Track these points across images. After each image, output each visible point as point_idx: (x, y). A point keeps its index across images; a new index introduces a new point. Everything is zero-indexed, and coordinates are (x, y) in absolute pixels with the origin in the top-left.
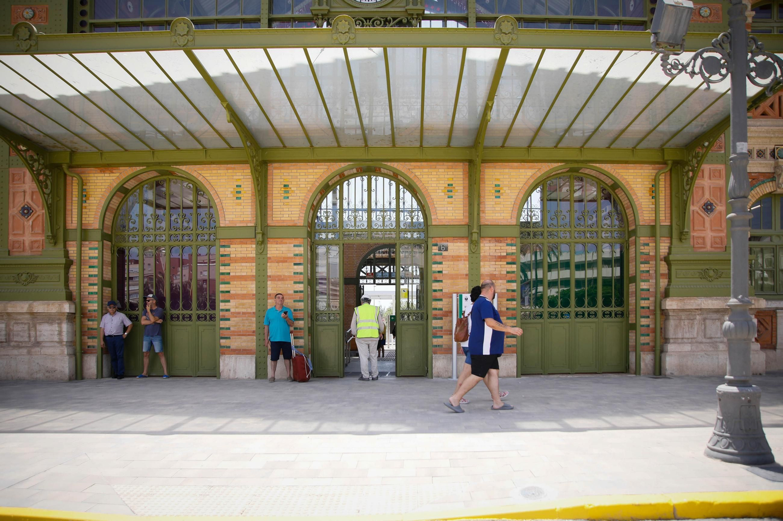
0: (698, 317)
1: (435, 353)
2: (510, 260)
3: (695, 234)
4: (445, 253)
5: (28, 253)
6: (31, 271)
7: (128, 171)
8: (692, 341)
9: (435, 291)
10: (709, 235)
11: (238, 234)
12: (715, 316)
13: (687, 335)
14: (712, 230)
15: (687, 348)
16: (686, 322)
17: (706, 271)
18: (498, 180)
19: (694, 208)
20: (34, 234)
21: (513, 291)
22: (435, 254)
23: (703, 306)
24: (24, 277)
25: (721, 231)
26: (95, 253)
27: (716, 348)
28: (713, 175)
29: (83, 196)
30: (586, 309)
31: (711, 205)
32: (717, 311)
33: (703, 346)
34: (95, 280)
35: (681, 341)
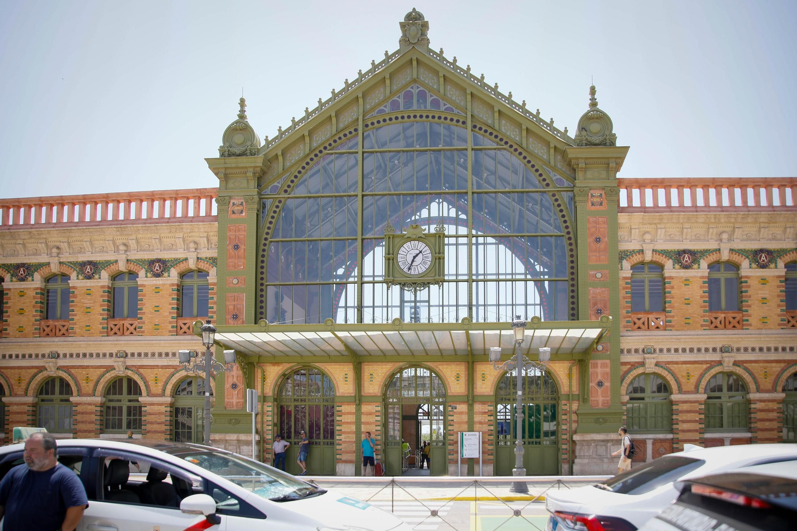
0: (593, 444)
1: (450, 463)
2: (489, 414)
3: (593, 399)
4: (455, 410)
5: (235, 408)
6: (237, 418)
7: (288, 366)
8: (590, 457)
9: (450, 430)
10: (601, 399)
11: (346, 400)
12: (602, 443)
13: (586, 454)
14: (602, 397)
15: (586, 461)
16: (586, 447)
17: (598, 419)
18: (484, 371)
19: (593, 384)
20: (238, 398)
21: (492, 430)
22: (450, 411)
23: (595, 438)
24: (233, 421)
25: (608, 397)
26: (270, 409)
27: (603, 461)
28: (604, 366)
29: (264, 379)
30: (534, 440)
31: (601, 382)
32: (603, 441)
33: (595, 460)
34: (270, 423)
35: (583, 457)
